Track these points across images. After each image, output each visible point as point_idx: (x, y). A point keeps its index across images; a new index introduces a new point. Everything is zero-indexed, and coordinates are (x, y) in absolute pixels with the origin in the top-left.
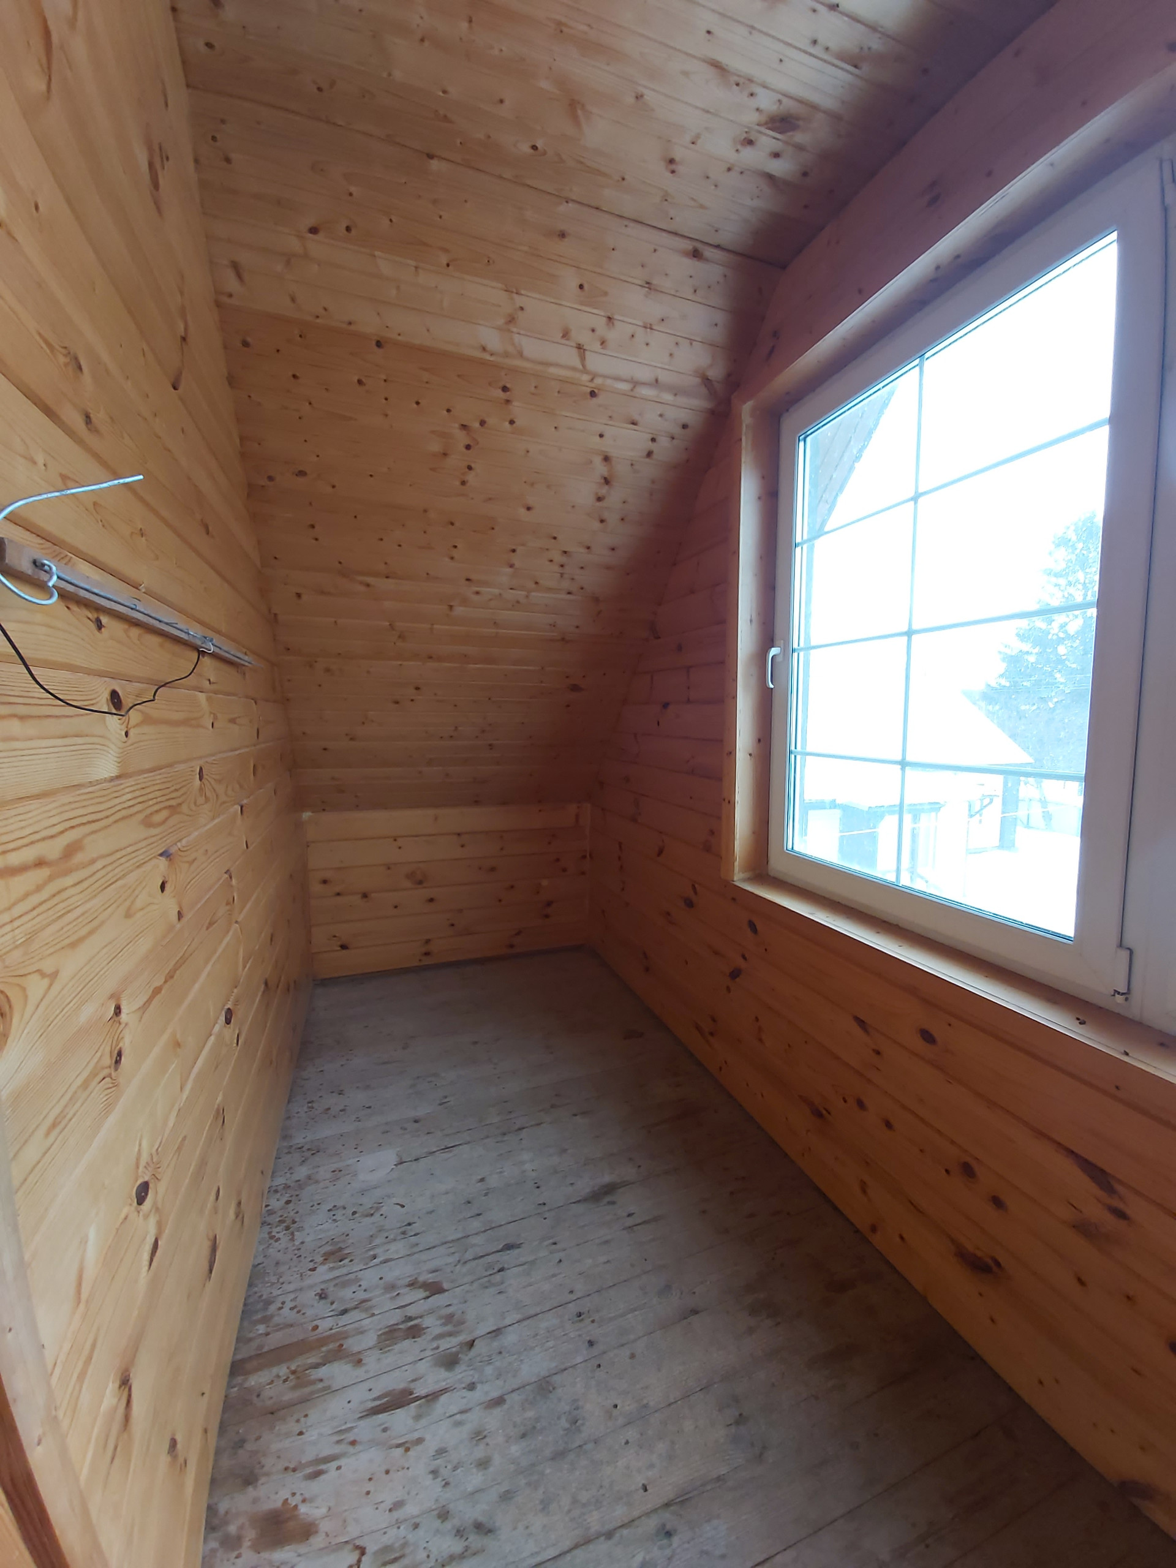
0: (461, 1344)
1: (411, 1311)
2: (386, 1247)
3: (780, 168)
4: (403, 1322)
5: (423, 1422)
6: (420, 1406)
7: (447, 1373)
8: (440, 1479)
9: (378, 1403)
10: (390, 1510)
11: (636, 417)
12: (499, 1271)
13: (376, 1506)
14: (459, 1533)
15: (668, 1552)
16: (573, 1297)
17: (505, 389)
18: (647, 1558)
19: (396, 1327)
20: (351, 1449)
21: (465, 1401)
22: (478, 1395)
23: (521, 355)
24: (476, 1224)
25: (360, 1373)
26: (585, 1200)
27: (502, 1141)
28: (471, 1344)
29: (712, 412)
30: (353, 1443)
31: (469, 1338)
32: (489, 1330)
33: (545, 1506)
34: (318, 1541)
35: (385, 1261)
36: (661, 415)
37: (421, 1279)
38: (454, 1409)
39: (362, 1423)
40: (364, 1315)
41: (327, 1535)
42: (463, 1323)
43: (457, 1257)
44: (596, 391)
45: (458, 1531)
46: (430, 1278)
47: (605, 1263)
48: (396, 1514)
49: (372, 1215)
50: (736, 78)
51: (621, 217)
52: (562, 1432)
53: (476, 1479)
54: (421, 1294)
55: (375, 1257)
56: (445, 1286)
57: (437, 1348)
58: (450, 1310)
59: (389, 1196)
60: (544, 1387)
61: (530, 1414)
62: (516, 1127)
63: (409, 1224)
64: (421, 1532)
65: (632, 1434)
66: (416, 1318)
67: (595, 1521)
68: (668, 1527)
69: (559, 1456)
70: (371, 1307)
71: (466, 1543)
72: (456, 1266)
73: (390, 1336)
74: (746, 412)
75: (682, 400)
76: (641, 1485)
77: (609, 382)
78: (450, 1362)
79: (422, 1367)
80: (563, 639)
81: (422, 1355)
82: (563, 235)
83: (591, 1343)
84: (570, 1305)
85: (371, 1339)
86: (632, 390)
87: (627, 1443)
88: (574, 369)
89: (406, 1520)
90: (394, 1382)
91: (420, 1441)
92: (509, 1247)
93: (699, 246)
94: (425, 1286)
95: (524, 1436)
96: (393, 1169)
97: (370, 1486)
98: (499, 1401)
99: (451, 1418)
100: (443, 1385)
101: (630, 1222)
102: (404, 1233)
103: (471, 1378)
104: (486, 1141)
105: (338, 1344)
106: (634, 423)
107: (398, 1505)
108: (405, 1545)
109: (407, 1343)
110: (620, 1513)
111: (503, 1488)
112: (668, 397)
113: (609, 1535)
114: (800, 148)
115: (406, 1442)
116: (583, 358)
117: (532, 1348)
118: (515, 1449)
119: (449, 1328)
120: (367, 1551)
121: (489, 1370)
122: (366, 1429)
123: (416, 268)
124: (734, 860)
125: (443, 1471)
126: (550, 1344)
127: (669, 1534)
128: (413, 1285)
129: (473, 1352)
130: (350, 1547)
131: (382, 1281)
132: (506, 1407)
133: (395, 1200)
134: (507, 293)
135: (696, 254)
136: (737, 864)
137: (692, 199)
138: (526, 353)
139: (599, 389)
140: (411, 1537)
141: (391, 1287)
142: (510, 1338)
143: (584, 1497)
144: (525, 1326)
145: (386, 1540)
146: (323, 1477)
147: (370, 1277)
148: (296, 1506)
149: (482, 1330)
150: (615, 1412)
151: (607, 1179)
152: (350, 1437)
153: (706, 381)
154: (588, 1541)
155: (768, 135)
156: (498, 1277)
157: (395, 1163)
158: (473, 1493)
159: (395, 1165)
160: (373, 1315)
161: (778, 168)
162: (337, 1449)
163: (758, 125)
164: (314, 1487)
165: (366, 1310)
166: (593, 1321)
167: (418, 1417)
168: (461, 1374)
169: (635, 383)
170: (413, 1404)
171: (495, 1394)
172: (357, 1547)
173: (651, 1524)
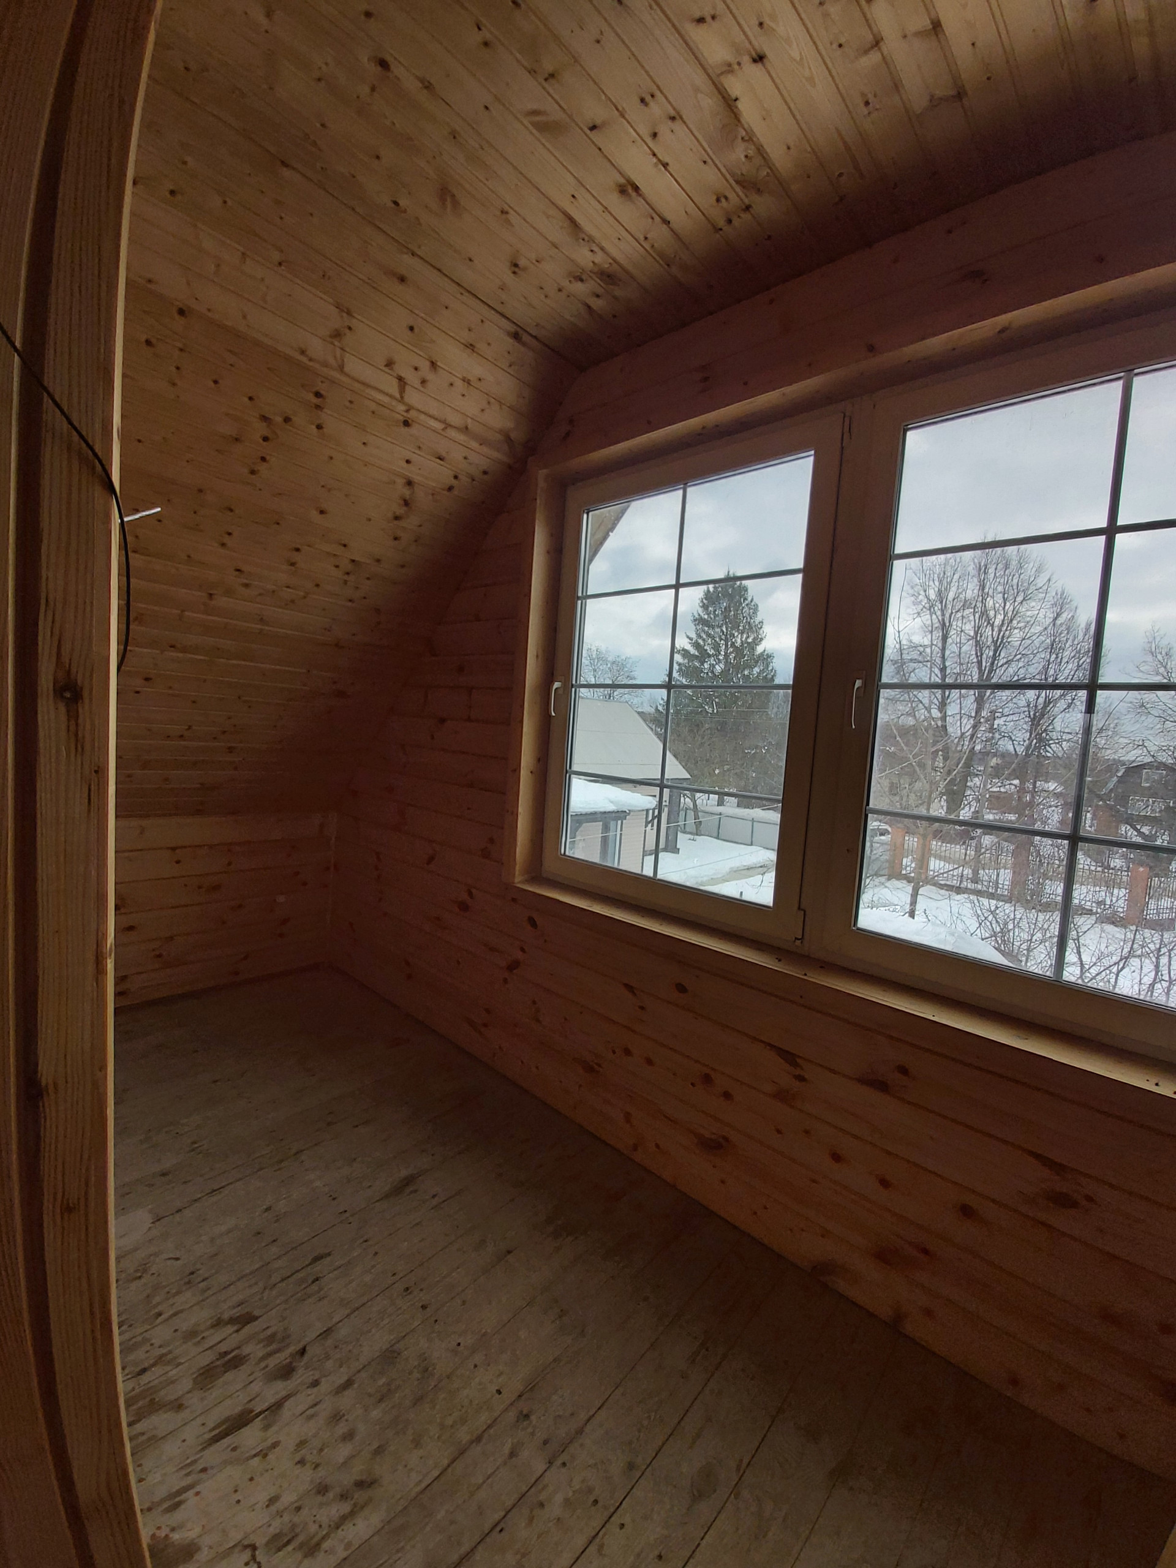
0: (291, 1355)
1: (223, 1348)
2: (171, 1301)
3: (597, 304)
4: (217, 1359)
5: (274, 1429)
6: (263, 1419)
7: (285, 1383)
8: (308, 1465)
9: (217, 1431)
10: (267, 1506)
11: (444, 454)
12: (313, 1282)
13: (251, 1509)
14: (344, 1497)
15: (530, 1430)
16: (397, 1277)
17: (318, 395)
18: (515, 1441)
19: (212, 1365)
20: (203, 1476)
21: (313, 1396)
22: (325, 1386)
23: (341, 368)
24: (274, 1250)
25: (185, 1414)
26: (387, 1196)
27: (279, 1169)
28: (303, 1352)
29: (510, 467)
30: (204, 1470)
31: (300, 1346)
32: (318, 1333)
33: (417, 1443)
34: (203, 1556)
35: (175, 1314)
36: (465, 458)
37: (226, 1316)
38: (301, 1408)
39: (207, 1452)
40: (169, 1368)
41: (211, 1547)
42: (289, 1336)
43: (261, 1285)
44: (410, 421)
45: (342, 1496)
46: (236, 1312)
47: (420, 1241)
48: (273, 1508)
49: (140, 1277)
50: (583, 236)
51: (458, 284)
52: (416, 1383)
53: (344, 1451)
54: (231, 1329)
55: (160, 1314)
56: (256, 1313)
57: (267, 1366)
58: (269, 1332)
59: (156, 1255)
60: (390, 1356)
61: (381, 1382)
62: (293, 1151)
63: (192, 1273)
64: (305, 1512)
65: (478, 1358)
66: (232, 1351)
67: (464, 1435)
68: (525, 1412)
69: (418, 1400)
70: (175, 1358)
71: (352, 1502)
72: (263, 1293)
73: (206, 1377)
74: (541, 476)
75: (485, 450)
76: (495, 1392)
77: (422, 417)
78: (286, 1372)
79: (256, 1387)
80: (337, 645)
81: (251, 1378)
82: (402, 279)
83: (424, 1307)
84: (396, 1285)
85: (186, 1384)
86: (443, 430)
87: (476, 1366)
88: (391, 396)
89: (286, 1509)
90: (231, 1408)
91: (275, 1445)
92: (318, 1259)
93: (521, 332)
94: (232, 1321)
95: (380, 1400)
96: (150, 1228)
97: (237, 1496)
98: (348, 1384)
99: (304, 1415)
100: (284, 1393)
101: (435, 1202)
102: (189, 1282)
103: (311, 1377)
104: (260, 1173)
105: (148, 1399)
106: (440, 458)
107: (272, 1501)
108: (294, 1526)
109: (229, 1376)
110: (484, 1418)
111: (375, 1445)
112: (474, 444)
113: (479, 1439)
114: (615, 298)
115: (261, 1451)
116: (402, 390)
117: (370, 1331)
118: (375, 1414)
119: (274, 1346)
120: (257, 1545)
121: (329, 1364)
122: (213, 1455)
123: (243, 254)
124: (515, 864)
125: (309, 1458)
126: (386, 1321)
127: (527, 1416)
128: (218, 1323)
129: (306, 1357)
130: (240, 1548)
131: (178, 1333)
132: (356, 1386)
133: (165, 1256)
134: (338, 310)
135: (516, 336)
136: (517, 868)
137: (525, 298)
138: (347, 369)
139: (413, 421)
140: (296, 1519)
141: (191, 1334)
142: (343, 1332)
143: (449, 1421)
144: (356, 1317)
145: (272, 1530)
146: (183, 1507)
147: (161, 1333)
148: (167, 1536)
149: (312, 1335)
150: (461, 1348)
151: (404, 1173)
152: (199, 1466)
153: (508, 439)
154: (462, 1452)
155: (595, 281)
156: (315, 1287)
157: (152, 1221)
158: (345, 1463)
159: (153, 1223)
160: (180, 1364)
161: (596, 304)
162: (189, 1480)
163: (590, 271)
164: (178, 1516)
165: (169, 1363)
166: (421, 1290)
167: (266, 1428)
168: (302, 1376)
169: (448, 425)
170: (257, 1419)
171: (343, 1379)
172: (246, 1547)
173: (512, 1415)
